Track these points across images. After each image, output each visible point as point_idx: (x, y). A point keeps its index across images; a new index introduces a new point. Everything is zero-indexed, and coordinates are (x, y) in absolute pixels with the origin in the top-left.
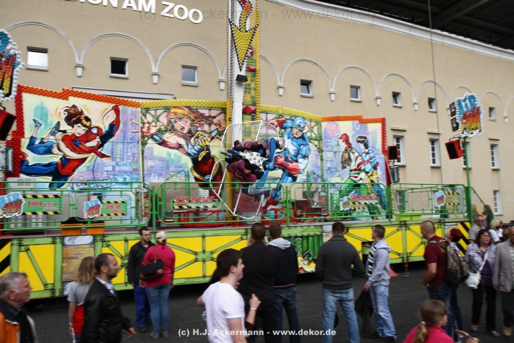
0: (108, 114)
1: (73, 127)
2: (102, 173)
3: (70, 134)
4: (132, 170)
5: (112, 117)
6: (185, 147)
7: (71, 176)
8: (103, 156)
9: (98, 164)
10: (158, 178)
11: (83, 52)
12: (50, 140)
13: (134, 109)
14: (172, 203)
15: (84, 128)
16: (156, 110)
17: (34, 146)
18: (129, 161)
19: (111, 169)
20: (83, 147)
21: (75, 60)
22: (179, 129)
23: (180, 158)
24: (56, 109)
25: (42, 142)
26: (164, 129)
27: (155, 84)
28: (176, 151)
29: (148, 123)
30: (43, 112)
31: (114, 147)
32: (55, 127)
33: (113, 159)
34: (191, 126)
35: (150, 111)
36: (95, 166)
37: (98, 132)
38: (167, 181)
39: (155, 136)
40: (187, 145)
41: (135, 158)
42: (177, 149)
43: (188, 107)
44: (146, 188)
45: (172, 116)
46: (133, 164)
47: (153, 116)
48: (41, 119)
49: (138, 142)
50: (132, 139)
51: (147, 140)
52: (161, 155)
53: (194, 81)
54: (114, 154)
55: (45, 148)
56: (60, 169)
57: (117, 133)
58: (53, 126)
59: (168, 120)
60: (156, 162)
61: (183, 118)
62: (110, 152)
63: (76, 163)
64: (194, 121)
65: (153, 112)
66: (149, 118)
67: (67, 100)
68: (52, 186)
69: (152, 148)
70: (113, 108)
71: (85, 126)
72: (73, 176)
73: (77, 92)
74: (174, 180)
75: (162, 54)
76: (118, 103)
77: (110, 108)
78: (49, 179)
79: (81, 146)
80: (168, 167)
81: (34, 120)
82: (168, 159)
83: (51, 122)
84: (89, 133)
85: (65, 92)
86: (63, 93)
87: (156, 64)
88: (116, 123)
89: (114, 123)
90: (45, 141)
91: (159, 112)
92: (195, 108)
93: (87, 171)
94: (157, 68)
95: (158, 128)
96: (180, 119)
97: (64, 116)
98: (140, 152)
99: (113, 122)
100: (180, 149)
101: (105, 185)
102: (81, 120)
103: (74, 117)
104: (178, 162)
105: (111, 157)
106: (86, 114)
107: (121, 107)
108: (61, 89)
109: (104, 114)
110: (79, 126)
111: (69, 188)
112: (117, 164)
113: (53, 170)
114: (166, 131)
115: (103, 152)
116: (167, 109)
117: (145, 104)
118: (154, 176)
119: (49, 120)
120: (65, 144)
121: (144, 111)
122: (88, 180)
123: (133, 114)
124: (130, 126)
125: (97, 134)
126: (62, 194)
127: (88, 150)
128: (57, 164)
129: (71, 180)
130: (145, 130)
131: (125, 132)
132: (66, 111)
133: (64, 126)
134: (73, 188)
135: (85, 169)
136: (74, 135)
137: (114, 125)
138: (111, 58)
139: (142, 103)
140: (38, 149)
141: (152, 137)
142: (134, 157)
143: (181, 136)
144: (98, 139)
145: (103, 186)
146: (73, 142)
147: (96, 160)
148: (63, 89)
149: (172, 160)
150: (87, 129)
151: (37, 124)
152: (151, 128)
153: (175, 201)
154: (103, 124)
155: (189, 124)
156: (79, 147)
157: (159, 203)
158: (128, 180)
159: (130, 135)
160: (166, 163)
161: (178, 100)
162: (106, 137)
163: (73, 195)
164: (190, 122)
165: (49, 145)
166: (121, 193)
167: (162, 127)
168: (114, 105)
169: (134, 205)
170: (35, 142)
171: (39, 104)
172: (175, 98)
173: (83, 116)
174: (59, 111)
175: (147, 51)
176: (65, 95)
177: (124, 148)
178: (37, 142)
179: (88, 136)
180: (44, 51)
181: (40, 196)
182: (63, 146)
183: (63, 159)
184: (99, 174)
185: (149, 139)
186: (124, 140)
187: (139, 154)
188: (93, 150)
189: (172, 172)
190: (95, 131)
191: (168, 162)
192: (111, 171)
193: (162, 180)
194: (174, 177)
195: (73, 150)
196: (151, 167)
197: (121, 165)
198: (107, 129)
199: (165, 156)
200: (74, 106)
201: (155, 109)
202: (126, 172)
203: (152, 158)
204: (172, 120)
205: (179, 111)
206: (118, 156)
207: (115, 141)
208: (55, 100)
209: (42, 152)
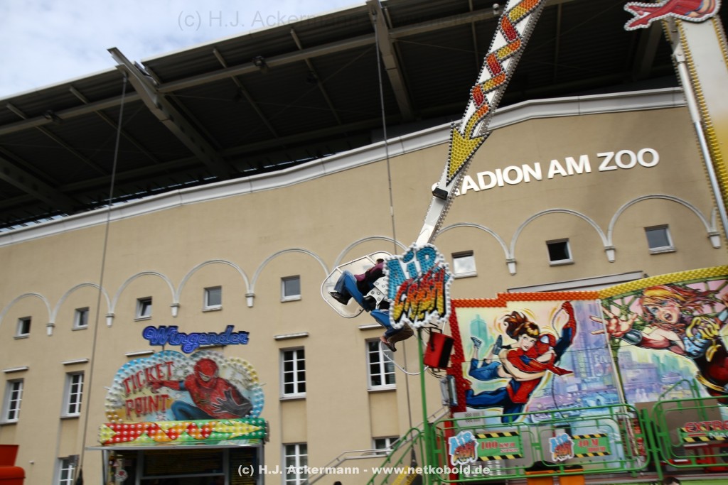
0: (558, 315)
1: (518, 340)
2: (565, 396)
3: (516, 349)
4: (606, 387)
5: (564, 319)
6: (680, 343)
7: (526, 403)
8: (562, 372)
9: (557, 384)
10: (647, 396)
11: (512, 244)
12: (493, 361)
13: (592, 302)
14: (680, 433)
15: (532, 339)
16: (622, 298)
17: (477, 370)
18: (599, 375)
19: (576, 389)
20: (535, 364)
21: (505, 255)
22: (663, 318)
23: (676, 362)
24: (495, 319)
25: (485, 364)
26: (641, 323)
27: (612, 262)
28: (666, 351)
29: (615, 317)
30: (480, 327)
31: (575, 358)
32: (497, 343)
33: (577, 374)
34: (681, 311)
35: (615, 301)
36: (555, 388)
37: (549, 341)
38: (662, 400)
39: (629, 335)
40: (683, 340)
41: (607, 370)
42: (667, 348)
43: (670, 285)
44: (632, 412)
45: (647, 301)
46: (605, 379)
47: (620, 307)
48: (480, 336)
49: (607, 347)
50: (596, 343)
51: (619, 343)
52: (645, 361)
53: (669, 245)
54: (577, 367)
55: (490, 371)
56: (510, 395)
57: (575, 338)
58: (495, 343)
59: (642, 308)
60: (638, 372)
61: (666, 301)
62: (571, 365)
63: (530, 386)
64: (684, 302)
65: (618, 302)
66: (616, 311)
67: (505, 306)
68: (505, 419)
69: (629, 352)
70: (563, 306)
71: (532, 336)
72: (529, 403)
73: (515, 294)
74: (674, 396)
75: (613, 220)
76: (569, 298)
77: (560, 307)
78: (499, 411)
79: (531, 363)
80: (659, 377)
81: (472, 339)
82: (656, 365)
83: (491, 337)
84: (539, 344)
85: (502, 297)
86: (499, 299)
87: (607, 236)
88: (571, 325)
89: (569, 326)
90: (488, 362)
91: (627, 300)
92: (680, 284)
93: (545, 395)
94: (610, 240)
95: (630, 322)
96: (662, 304)
97: (504, 328)
98: (613, 360)
99: (567, 324)
100: (673, 348)
101: (572, 413)
102: (526, 329)
103: (517, 326)
104: (673, 368)
105: (574, 372)
106: (531, 320)
107: (573, 303)
108: (496, 294)
109: (553, 316)
110: (525, 338)
111: (526, 421)
112: (583, 381)
113: (503, 398)
114: (644, 325)
115: (561, 367)
116: (638, 293)
117: (605, 293)
118: (641, 393)
119: (489, 335)
120: (512, 362)
121: (606, 302)
122: (548, 408)
123: (591, 309)
124: (590, 327)
125: (550, 344)
126: (519, 429)
127: (540, 367)
128: (506, 389)
129: (527, 411)
130: (612, 328)
131: (585, 336)
132: (506, 320)
133: (507, 341)
134: (531, 421)
135: (542, 393)
136: (520, 350)
137: (568, 328)
138: (547, 242)
139: (601, 292)
140: (482, 373)
141: (625, 336)
142: (604, 368)
143: (668, 329)
144: (551, 350)
145: (569, 414)
146: (520, 359)
147: (554, 378)
148: (499, 295)
149: (663, 365)
150: (535, 340)
151: (476, 343)
152: (620, 323)
153: (684, 429)
154: (555, 329)
155: (676, 309)
156: (529, 365)
157: (658, 435)
158: (603, 402)
159: (592, 338)
160: (655, 371)
161: (651, 278)
162: (561, 346)
163: (533, 429)
164: (678, 305)
165: (494, 367)
166: (597, 423)
167: (637, 320)
168: (564, 302)
169: (619, 439)
170: (477, 365)
171: (475, 318)
172: (646, 276)
173: (528, 323)
174: (498, 322)
175: (592, 221)
176: (502, 301)
177: (588, 357)
178: (479, 365)
179: (538, 348)
180: (469, 254)
181: (495, 435)
182: (509, 365)
183: (513, 382)
184: (561, 397)
185: (620, 340)
186: (586, 346)
187: (610, 363)
188: (548, 366)
189: (666, 384)
190: (545, 340)
191: (657, 369)
192: (576, 392)
193: (654, 398)
194: (673, 391)
195: (523, 369)
196: (633, 380)
197: (589, 382)
198: (561, 336)
199: (650, 361)
200: (515, 313)
201: (621, 296)
202: (597, 391)
203: (631, 366)
204: (650, 308)
205: (657, 293)
206: (583, 370)
207: (574, 349)
208: (492, 309)
209: (486, 376)
